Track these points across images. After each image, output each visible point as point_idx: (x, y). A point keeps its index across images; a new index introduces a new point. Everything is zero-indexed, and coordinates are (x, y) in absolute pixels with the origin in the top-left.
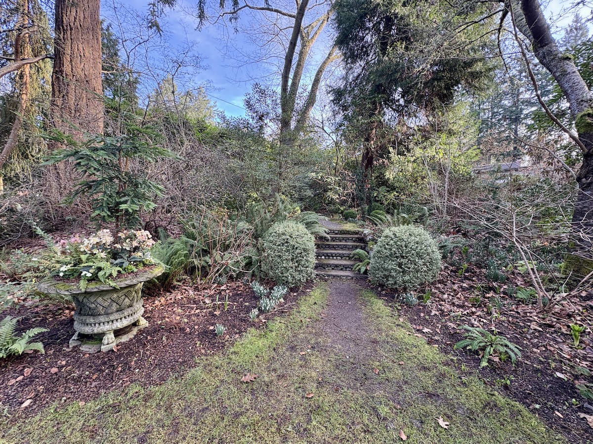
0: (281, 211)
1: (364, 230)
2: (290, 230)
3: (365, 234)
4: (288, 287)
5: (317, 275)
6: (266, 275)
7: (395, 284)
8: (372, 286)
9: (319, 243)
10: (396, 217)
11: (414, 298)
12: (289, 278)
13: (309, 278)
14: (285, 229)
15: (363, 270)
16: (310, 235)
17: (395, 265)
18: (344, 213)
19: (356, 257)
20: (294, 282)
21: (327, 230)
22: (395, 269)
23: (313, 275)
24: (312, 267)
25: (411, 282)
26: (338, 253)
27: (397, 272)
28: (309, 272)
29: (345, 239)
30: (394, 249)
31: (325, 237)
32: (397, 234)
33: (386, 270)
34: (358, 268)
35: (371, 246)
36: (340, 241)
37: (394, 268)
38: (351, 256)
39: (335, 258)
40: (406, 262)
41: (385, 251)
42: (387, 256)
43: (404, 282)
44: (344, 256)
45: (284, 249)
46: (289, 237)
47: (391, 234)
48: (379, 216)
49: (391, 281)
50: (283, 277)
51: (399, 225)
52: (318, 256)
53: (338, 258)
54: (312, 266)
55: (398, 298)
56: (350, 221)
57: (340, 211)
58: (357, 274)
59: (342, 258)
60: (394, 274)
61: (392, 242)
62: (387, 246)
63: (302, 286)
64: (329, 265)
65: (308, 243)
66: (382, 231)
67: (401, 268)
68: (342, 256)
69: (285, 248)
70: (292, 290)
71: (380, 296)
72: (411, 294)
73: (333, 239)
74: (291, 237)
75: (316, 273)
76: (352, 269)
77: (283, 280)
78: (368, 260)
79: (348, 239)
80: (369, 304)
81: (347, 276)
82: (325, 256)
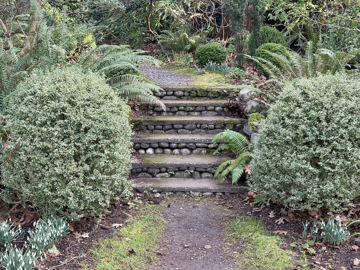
0: (47, 44)
1: (240, 87)
2: (69, 88)
3: (243, 96)
4: (69, 221)
5: (136, 190)
6: (15, 195)
7: (303, 201)
8: (255, 209)
9: (142, 118)
10: (309, 57)
11: (341, 230)
12: (71, 199)
13: (117, 198)
14: (58, 85)
15: (237, 175)
16: (117, 100)
17: (304, 161)
18: (197, 51)
19: (223, 147)
20: (82, 208)
21: (157, 89)
22: (304, 169)
23: (126, 190)
24: (123, 172)
25: (336, 196)
26: (183, 141)
27: (309, 175)
28: (116, 183)
29: (198, 109)
30: (303, 127)
31: (154, 106)
32: (310, 93)
33: (285, 172)
34: (226, 172)
35: (255, 123)
36: (189, 113)
37: (303, 166)
38: (211, 146)
39: (176, 151)
40: (327, 153)
41: (283, 131)
42: (287, 143)
43: (322, 196)
44: (197, 147)
45: (56, 133)
46: (66, 105)
47: (296, 94)
48: (274, 55)
49: (296, 196)
50: (56, 197)
51: (315, 74)
52: (137, 147)
53: (184, 150)
54: (125, 169)
55: (309, 230)
56: (210, 70)
57: (188, 47)
58: (224, 184)
59: (191, 150)
60: (301, 180)
61: (298, 111)
62: (287, 121)
63: (101, 216)
64: (163, 169)
65: (114, 118)
66: (280, 88)
67: (318, 167)
68: (192, 147)
69: (59, 129)
70: (77, 226)
71: (273, 229)
72: (335, 221)
73: (172, 110)
74: (72, 104)
75: (134, 185)
76: (213, 174)
77: (57, 205)
78: (249, 154)
79: (206, 108)
80: (249, 246)
81: (202, 191)
82: (154, 149)
